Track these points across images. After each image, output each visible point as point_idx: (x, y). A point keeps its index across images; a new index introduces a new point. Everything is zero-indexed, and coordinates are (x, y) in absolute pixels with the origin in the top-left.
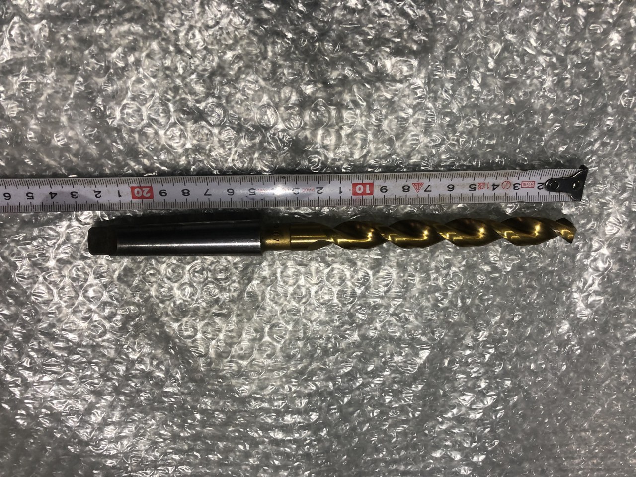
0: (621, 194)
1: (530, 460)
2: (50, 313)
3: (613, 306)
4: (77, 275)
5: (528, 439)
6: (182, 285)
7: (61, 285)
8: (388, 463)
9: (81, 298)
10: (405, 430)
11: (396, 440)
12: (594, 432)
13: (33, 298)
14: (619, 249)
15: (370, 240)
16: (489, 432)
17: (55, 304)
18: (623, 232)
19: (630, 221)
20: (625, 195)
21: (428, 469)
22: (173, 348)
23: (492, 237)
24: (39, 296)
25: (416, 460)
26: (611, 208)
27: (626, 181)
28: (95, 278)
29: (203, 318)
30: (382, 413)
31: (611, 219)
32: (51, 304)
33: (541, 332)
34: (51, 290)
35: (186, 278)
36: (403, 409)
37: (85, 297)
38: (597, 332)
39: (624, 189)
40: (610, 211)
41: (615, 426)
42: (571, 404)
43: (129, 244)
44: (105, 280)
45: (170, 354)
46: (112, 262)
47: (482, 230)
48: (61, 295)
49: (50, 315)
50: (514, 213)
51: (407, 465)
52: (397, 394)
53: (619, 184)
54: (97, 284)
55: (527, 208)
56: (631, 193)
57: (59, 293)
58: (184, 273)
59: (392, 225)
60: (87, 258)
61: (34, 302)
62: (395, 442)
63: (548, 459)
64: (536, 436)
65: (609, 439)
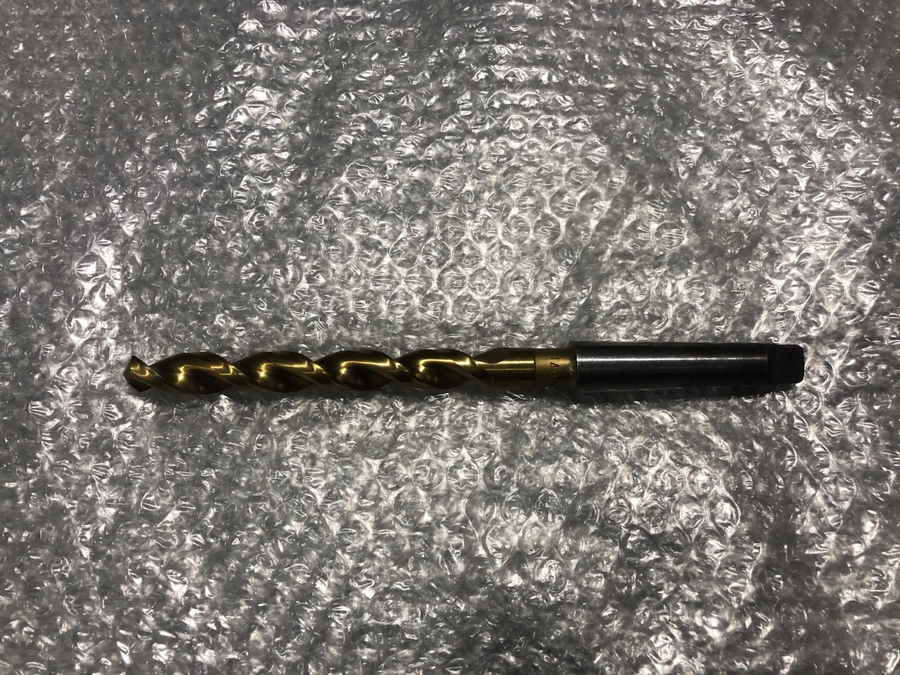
0: (58, 426)
1: (169, 16)
2: (856, 264)
3: (59, 258)
4: (817, 316)
5: (174, 51)
6: (677, 300)
7: (839, 304)
8: (381, 20)
9: (813, 284)
10: (359, 72)
11: (371, 56)
12: (72, 58)
13: (878, 286)
14: (56, 344)
15: (422, 362)
16: (235, 66)
17: (848, 277)
18: (51, 369)
19: (42, 386)
20: (51, 424)
21: (322, 9)
22: (688, 210)
23: (248, 364)
24: (868, 287)
25: (340, 23)
26: (70, 405)
27: (51, 446)
28: (793, 312)
29: (649, 253)
30: (395, 99)
31: (70, 389)
32: (854, 276)
33: (164, 219)
34: (852, 296)
35: (671, 310)
36: (365, 105)
37: (807, 286)
38: (81, 218)
39: (55, 433)
40: (72, 401)
41: (41, 66)
42: (112, 105)
43: (753, 361)
44: (779, 309)
45: (693, 202)
46: (770, 334)
47: (262, 374)
48: (838, 289)
49: (855, 261)
50: (214, 400)
51: (353, 18)
52: (374, 131)
53: (61, 440)
54: (790, 303)
55: (195, 406)
56: (43, 427)
57: (842, 291)
58: (674, 316)
59: (388, 381)
60: (804, 340)
61: (876, 280)
62: (373, 53)
63: (141, 17)
64: (162, 56)
65: (49, 46)
